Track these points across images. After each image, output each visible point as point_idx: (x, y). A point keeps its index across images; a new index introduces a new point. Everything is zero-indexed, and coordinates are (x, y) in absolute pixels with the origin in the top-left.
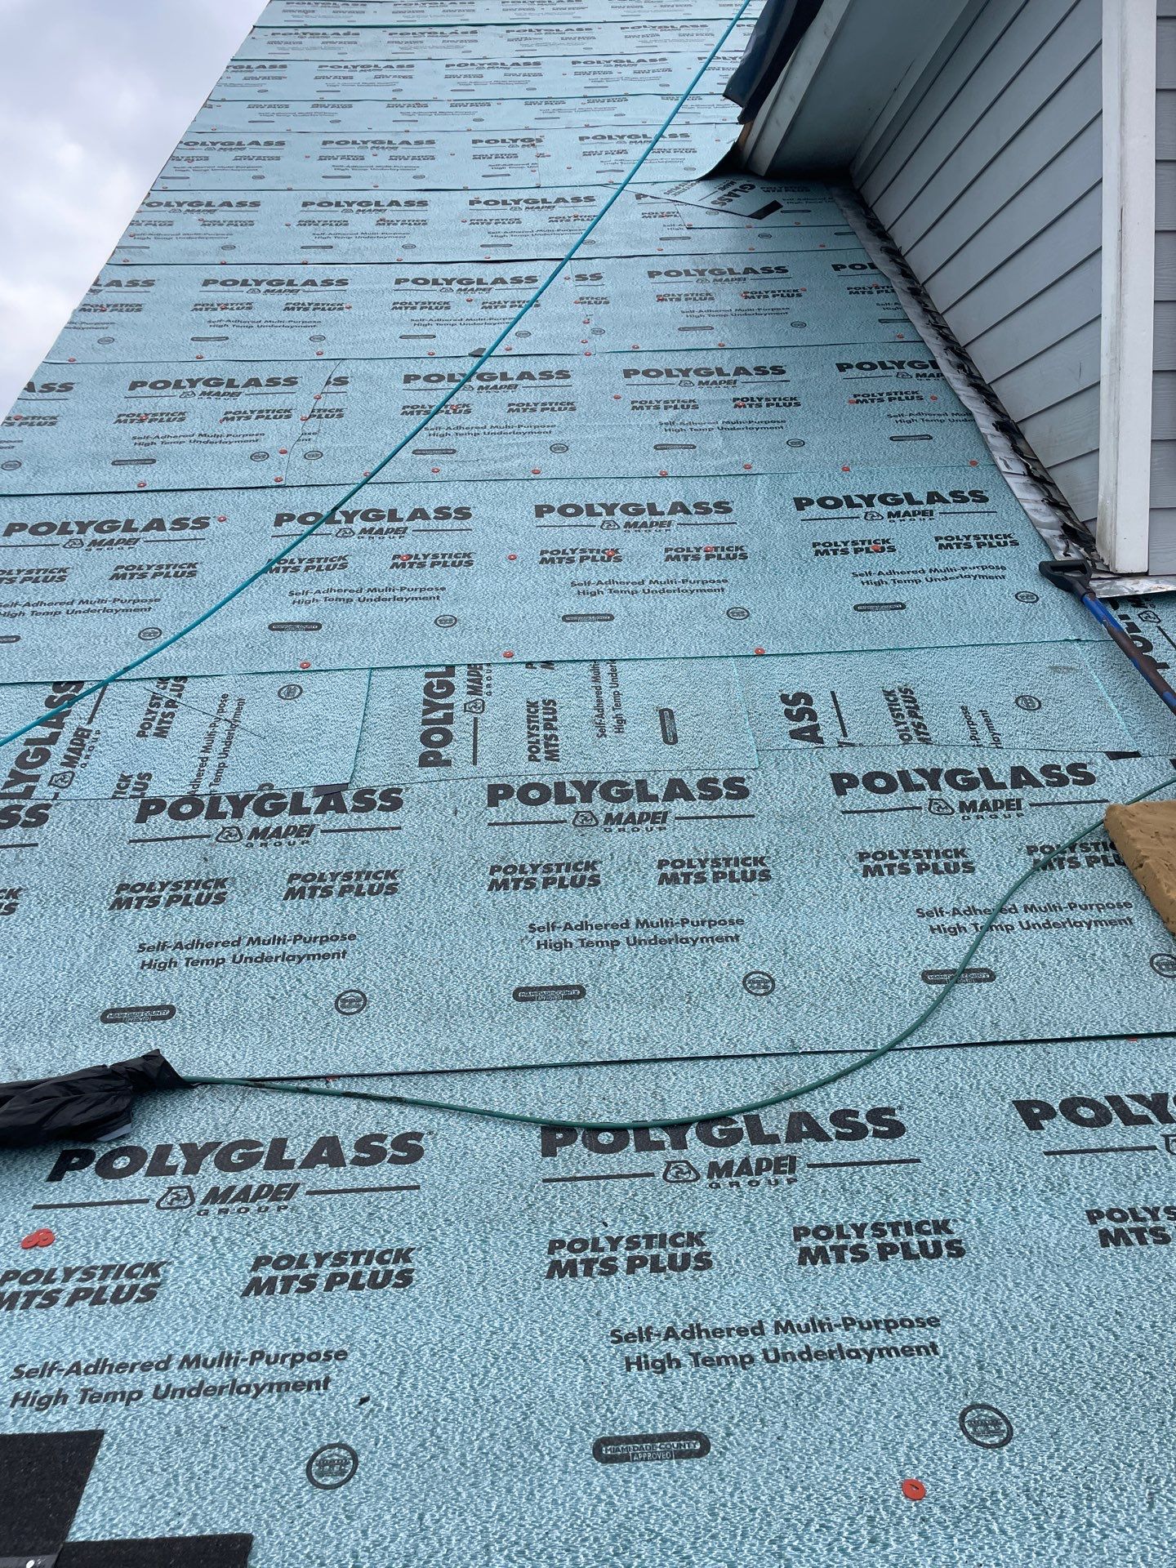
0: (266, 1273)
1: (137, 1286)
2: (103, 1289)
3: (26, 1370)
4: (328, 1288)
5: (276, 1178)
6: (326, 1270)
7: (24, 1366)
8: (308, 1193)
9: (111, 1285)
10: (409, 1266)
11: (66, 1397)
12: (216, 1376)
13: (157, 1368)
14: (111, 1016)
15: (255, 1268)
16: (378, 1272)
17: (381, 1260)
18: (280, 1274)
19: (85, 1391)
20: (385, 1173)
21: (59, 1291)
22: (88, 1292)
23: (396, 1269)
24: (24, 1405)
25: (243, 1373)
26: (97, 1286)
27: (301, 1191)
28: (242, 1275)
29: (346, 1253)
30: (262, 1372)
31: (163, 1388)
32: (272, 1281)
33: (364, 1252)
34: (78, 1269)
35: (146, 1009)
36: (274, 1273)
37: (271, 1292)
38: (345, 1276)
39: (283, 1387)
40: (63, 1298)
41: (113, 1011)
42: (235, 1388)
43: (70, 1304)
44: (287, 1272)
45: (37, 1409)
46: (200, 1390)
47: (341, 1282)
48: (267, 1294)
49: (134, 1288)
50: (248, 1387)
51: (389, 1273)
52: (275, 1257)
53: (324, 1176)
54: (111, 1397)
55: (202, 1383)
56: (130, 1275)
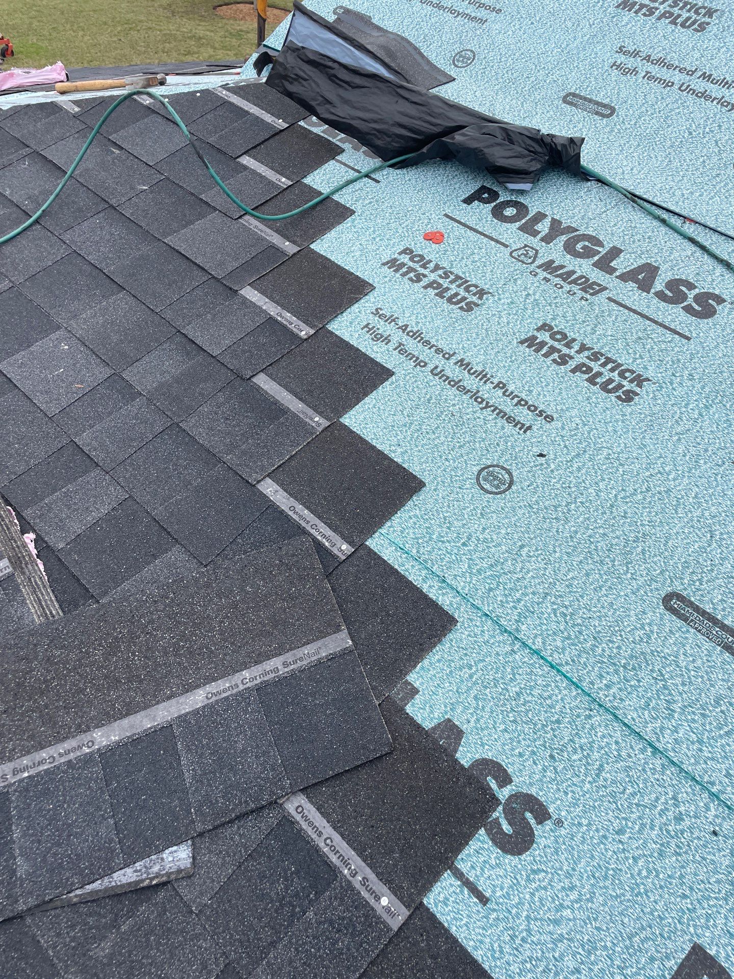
0: (544, 336)
1: (466, 298)
2: (448, 289)
3: (381, 312)
4: (573, 371)
5: (596, 276)
6: (581, 358)
7: (381, 309)
8: (609, 299)
9: (454, 289)
10: (638, 390)
11: (390, 341)
12: (471, 382)
13: (443, 356)
14: (571, 99)
15: (538, 329)
16: (613, 381)
17: (622, 375)
18: (551, 342)
19: (400, 344)
20: (675, 315)
21: (425, 276)
22: (440, 286)
23: (627, 386)
24: (368, 332)
25: (486, 391)
26: (445, 286)
27: (605, 294)
28: (528, 329)
29: (602, 355)
30: (496, 397)
31: (439, 370)
32: (543, 344)
33: (614, 362)
34: (443, 268)
35: (597, 103)
36: (548, 339)
37: (537, 351)
38: (590, 369)
39: (502, 414)
40: (425, 282)
41: (574, 95)
42: (475, 396)
43: (425, 287)
44: (556, 344)
45: (372, 339)
46: (456, 384)
47: (584, 372)
48: (534, 351)
49: (464, 299)
50: (483, 400)
51: (620, 386)
52: (556, 330)
53: (630, 293)
54: (411, 356)
55: (460, 381)
56: (467, 290)
